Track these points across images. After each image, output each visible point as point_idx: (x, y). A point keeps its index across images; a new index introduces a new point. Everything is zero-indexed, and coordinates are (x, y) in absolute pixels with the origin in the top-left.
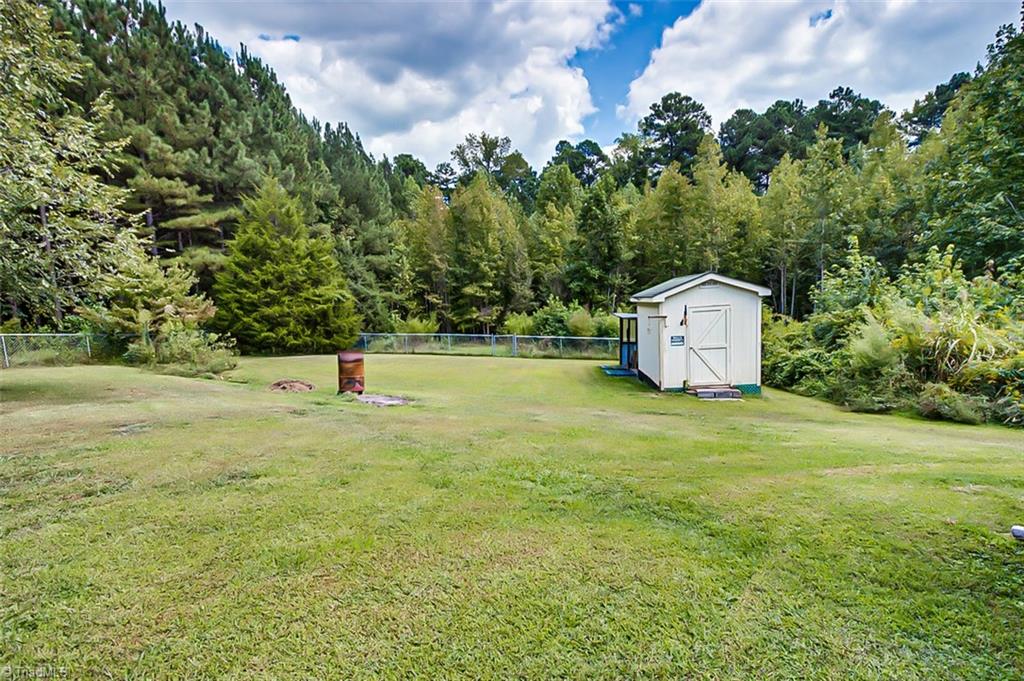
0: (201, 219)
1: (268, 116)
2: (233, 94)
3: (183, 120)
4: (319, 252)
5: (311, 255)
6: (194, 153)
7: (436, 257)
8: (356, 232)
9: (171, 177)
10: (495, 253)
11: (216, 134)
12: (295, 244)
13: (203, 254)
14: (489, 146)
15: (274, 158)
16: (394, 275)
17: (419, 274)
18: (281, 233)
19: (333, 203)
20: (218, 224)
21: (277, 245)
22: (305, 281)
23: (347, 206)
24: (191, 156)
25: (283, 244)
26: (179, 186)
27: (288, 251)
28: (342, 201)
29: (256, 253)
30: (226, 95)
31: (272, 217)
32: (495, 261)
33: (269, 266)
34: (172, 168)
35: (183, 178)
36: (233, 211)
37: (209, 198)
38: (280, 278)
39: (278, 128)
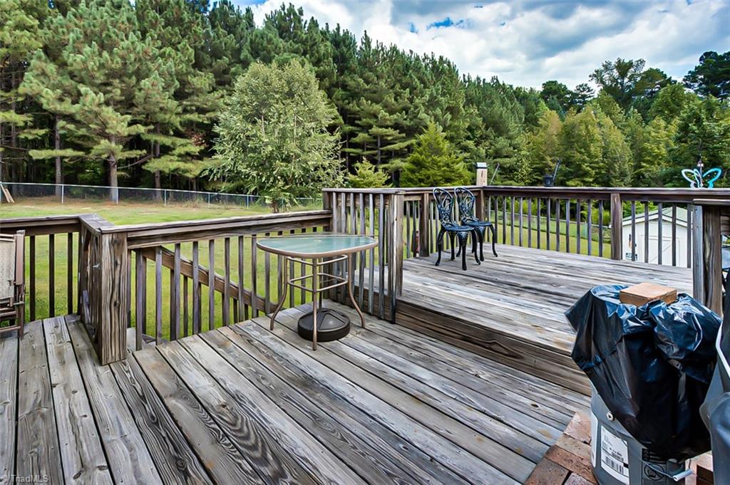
0: (397, 146)
1: (439, 89)
2: (422, 81)
3: (396, 100)
4: (452, 163)
5: (447, 165)
6: (399, 114)
7: (548, 159)
8: (491, 144)
9: (387, 127)
10: (597, 157)
11: (411, 102)
12: (439, 159)
13: (397, 163)
14: (623, 68)
15: (438, 111)
16: (515, 170)
17: (536, 170)
18: (432, 153)
19: (478, 128)
20: (406, 147)
21: (430, 159)
22: (441, 180)
23: (487, 128)
24: (398, 116)
25: (433, 160)
26: (390, 131)
27: (435, 163)
28: (484, 126)
29: (418, 164)
30: (418, 83)
31: (430, 145)
32: (597, 163)
33: (424, 172)
34: (388, 123)
35: (392, 127)
36: (414, 141)
37: (404, 135)
38: (428, 178)
39: (444, 95)
